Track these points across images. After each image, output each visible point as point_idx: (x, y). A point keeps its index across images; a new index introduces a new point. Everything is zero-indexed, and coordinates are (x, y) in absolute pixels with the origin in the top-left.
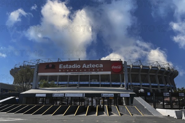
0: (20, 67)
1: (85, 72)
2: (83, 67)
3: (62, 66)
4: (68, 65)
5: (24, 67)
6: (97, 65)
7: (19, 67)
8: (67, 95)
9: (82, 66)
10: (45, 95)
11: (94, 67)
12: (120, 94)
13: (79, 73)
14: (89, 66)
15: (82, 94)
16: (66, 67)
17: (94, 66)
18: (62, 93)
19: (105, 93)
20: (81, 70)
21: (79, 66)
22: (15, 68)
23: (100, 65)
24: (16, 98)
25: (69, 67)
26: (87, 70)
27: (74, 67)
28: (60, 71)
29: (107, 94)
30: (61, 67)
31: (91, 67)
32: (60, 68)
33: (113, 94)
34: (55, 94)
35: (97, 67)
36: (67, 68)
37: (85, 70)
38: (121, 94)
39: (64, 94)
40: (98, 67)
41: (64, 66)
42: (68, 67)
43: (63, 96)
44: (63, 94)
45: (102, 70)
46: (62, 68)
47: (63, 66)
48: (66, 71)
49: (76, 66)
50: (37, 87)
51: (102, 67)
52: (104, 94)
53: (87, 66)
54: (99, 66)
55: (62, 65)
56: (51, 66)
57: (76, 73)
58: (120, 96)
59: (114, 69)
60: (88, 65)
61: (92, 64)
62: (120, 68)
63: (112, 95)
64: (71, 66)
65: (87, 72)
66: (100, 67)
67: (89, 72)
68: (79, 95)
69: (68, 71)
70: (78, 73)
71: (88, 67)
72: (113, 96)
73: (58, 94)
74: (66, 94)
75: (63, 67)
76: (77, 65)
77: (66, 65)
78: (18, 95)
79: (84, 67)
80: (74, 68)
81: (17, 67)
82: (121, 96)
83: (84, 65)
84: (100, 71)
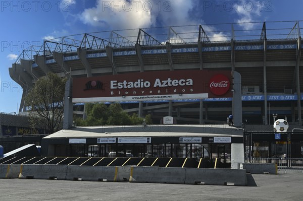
0: (36, 57)
1: (160, 96)
2: (155, 86)
3: (115, 84)
4: (127, 82)
5: (45, 57)
6: (181, 81)
7: (33, 58)
8: (121, 140)
9: (152, 83)
10: (84, 141)
11: (177, 85)
12: (212, 137)
13: (147, 98)
14: (167, 83)
15: (146, 138)
16: (123, 85)
17: (175, 83)
18: (113, 137)
19: (186, 136)
20: (151, 92)
21: (147, 84)
22: (23, 61)
23: (188, 80)
24: (37, 147)
25: (129, 87)
26: (163, 91)
27: (139, 86)
28: (112, 93)
29: (190, 138)
30: (114, 86)
31: (170, 85)
32: (112, 87)
33: (201, 139)
34: (101, 139)
35: (181, 84)
36: (125, 87)
37: (159, 91)
38: (214, 138)
39: (117, 138)
40: (184, 84)
41: (119, 84)
42: (127, 85)
43: (115, 142)
44: (115, 139)
45: (192, 90)
46: (115, 88)
47: (117, 83)
48: (123, 95)
49: (142, 83)
50: (73, 126)
51: (191, 84)
52: (184, 139)
53: (162, 83)
54: (185, 82)
55: (116, 81)
56: (94, 83)
57: (143, 96)
58: (213, 141)
59: (214, 88)
60: (165, 82)
61: (172, 80)
62: (225, 85)
63: (199, 140)
64: (132, 83)
65: (162, 96)
66: (187, 84)
67: (167, 96)
68: (141, 141)
69: (126, 93)
70: (146, 96)
71: (164, 85)
72: (201, 142)
73: (106, 139)
74: (119, 138)
75: (117, 86)
76: (144, 82)
77: (122, 82)
78: (39, 140)
79: (158, 85)
80: (138, 88)
81: (26, 58)
82: (215, 142)
83: (158, 80)
84: (188, 92)
